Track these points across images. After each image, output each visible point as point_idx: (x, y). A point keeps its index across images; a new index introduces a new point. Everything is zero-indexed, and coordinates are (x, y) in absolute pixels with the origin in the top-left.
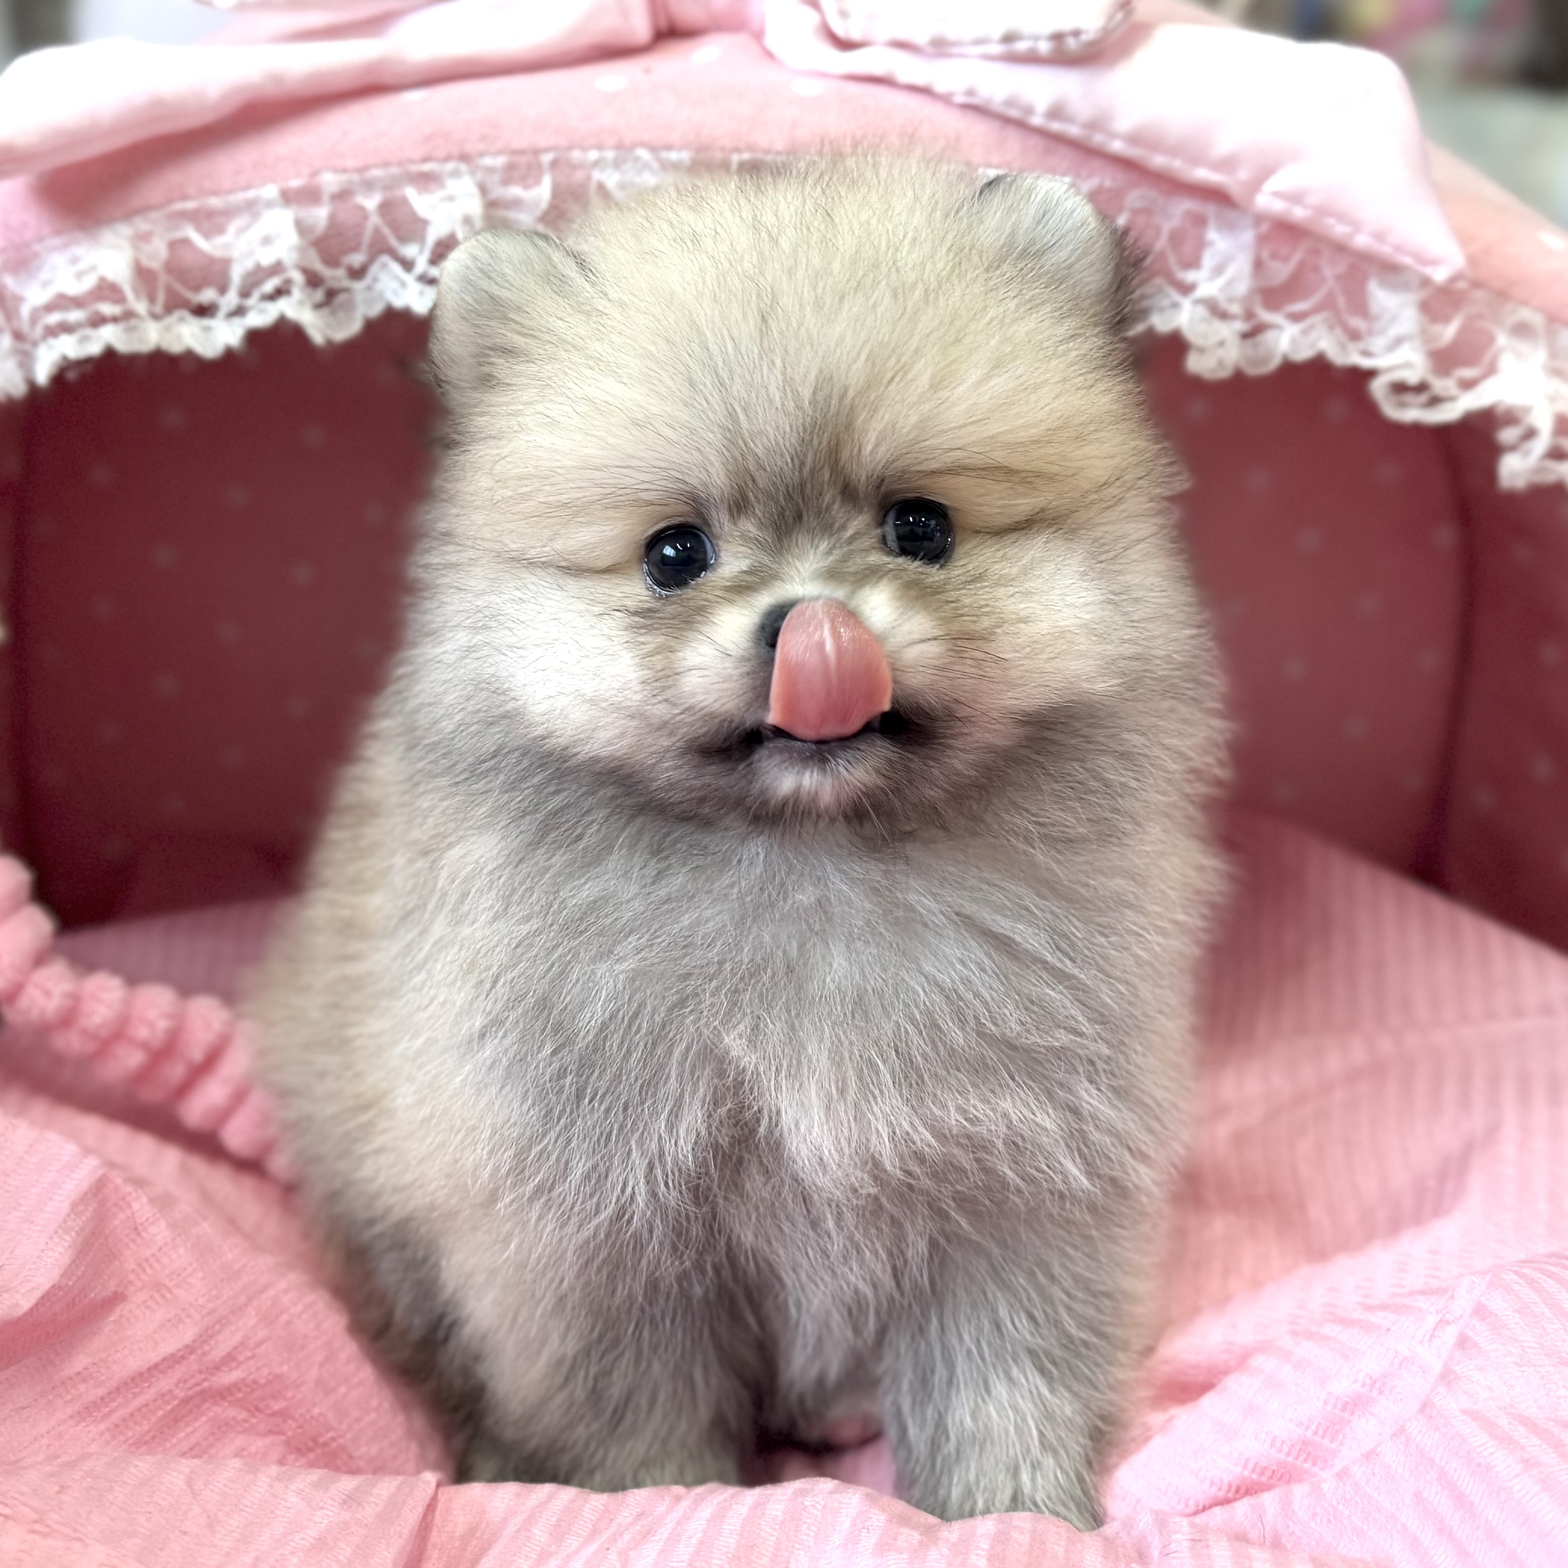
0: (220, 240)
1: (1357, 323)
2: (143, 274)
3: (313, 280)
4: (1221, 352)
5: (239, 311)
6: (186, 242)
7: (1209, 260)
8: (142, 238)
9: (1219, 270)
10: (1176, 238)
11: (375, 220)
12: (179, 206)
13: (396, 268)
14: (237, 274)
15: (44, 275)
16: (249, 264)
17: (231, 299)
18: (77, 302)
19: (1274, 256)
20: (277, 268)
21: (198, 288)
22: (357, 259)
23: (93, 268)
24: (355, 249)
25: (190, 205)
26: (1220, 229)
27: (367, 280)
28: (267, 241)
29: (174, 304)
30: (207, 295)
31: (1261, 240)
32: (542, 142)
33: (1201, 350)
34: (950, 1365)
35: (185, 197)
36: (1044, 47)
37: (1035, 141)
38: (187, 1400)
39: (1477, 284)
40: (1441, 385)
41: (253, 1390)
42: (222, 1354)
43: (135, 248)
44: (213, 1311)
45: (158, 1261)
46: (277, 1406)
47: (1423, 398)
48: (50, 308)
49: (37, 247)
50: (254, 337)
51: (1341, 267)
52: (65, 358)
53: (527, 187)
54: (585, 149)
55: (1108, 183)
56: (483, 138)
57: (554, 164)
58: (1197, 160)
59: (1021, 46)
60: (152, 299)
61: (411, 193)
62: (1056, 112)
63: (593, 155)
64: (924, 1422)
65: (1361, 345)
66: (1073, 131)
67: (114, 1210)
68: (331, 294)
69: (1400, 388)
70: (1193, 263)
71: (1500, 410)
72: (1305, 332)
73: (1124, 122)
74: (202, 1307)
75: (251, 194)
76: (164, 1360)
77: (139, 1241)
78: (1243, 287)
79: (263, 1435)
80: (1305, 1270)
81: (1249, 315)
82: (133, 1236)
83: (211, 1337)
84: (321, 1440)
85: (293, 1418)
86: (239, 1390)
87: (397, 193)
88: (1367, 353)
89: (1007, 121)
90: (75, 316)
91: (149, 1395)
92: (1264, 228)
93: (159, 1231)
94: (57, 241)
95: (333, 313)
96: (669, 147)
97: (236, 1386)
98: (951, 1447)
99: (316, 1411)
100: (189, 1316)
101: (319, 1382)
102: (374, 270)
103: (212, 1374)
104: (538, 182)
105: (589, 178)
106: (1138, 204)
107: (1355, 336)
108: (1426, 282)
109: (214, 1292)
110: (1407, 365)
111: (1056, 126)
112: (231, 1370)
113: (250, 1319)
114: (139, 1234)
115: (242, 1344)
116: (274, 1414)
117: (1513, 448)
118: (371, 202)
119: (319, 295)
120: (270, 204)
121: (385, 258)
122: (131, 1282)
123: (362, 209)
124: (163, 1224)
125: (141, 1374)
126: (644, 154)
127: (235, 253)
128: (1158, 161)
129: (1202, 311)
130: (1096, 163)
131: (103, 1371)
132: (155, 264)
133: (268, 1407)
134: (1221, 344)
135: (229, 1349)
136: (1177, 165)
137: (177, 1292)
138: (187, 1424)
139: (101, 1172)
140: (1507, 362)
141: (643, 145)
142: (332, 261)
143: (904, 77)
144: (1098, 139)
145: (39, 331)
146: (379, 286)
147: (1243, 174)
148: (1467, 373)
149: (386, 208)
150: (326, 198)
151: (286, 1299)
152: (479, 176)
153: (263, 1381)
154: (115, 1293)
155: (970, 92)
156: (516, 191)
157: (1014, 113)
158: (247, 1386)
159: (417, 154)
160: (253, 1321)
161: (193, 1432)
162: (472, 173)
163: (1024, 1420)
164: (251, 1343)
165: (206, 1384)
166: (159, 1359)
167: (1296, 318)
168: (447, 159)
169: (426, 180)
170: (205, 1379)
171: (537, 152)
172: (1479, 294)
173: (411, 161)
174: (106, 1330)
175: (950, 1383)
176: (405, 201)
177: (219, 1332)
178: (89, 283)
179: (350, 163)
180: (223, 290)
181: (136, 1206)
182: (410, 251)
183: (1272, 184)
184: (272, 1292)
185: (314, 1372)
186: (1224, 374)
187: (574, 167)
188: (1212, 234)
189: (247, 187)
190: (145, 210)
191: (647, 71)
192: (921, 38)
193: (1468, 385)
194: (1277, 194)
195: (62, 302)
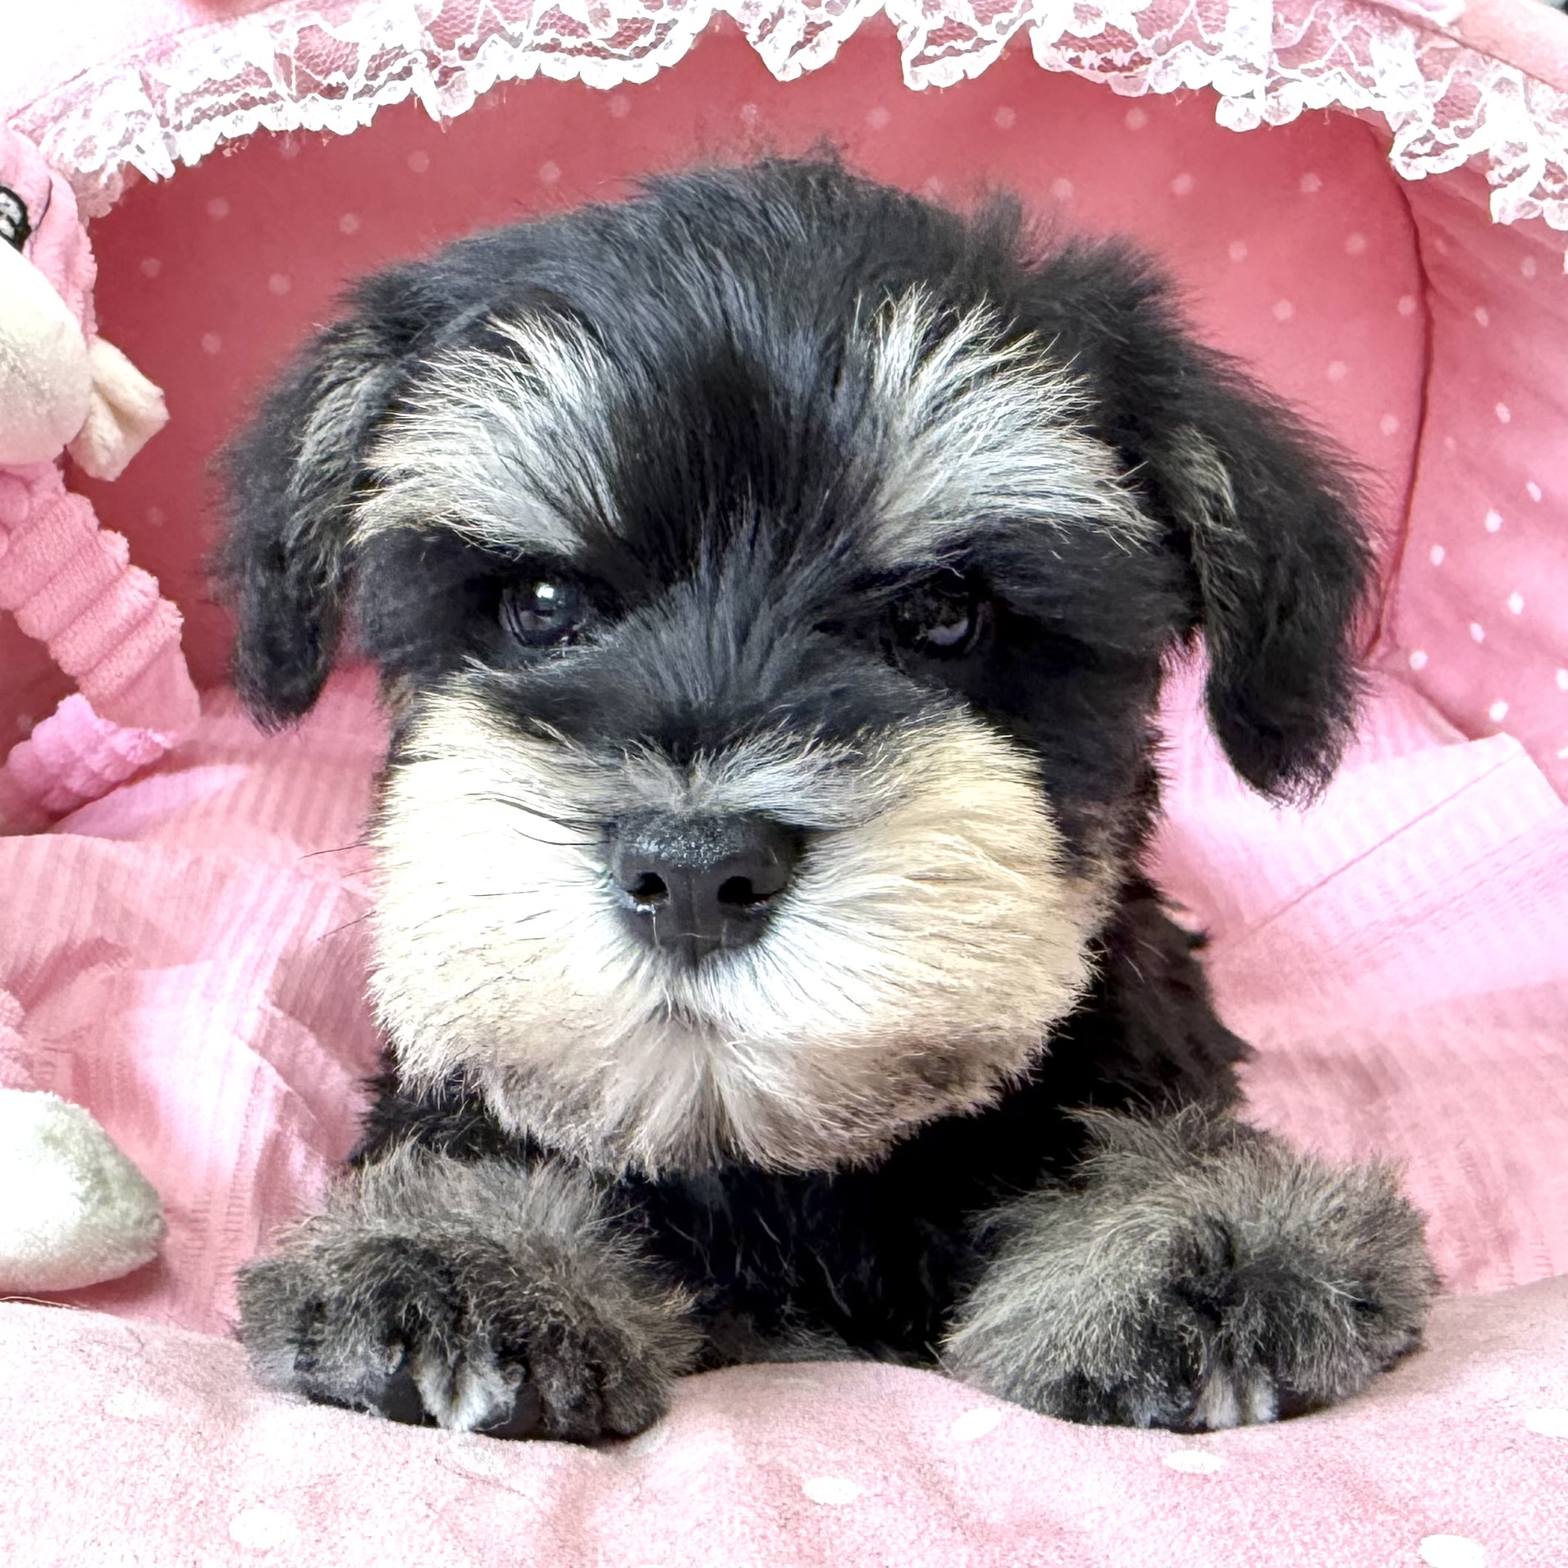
0: (346, 27)
1: (1367, 71)
2: (281, 61)
3: (433, 61)
4: (1249, 103)
5: (367, 91)
6: (315, 29)
7: (1232, 24)
8: (275, 26)
9: (1241, 32)
10: (1203, 5)
14: (363, 59)
16: (375, 48)
17: (358, 82)
18: (226, 86)
19: (1287, 20)
20: (400, 52)
21: (327, 73)
22: (468, 40)
23: (240, 55)
24: (467, 31)
27: (478, 59)
28: (389, 26)
29: (306, 87)
30: (335, 78)
31: (1278, 5)
33: (1229, 101)
40: (1442, 135)
43: (272, 37)
48: (199, 92)
49: (180, 38)
50: (385, 113)
51: (1347, 28)
60: (289, 81)
65: (1374, 91)
68: (446, 73)
70: (1219, 27)
72: (1321, 85)
78: (1265, 45)
81: (1271, 73)
90: (228, 99)
95: (450, 89)
102: (485, 48)
117: (1500, 186)
119: (437, 74)
121: (496, 37)
127: (362, 38)
129: (1231, 66)
132: (289, 51)
134: (1250, 95)
140: (1494, 114)
142: (446, 43)
146: (489, 63)
148: (1463, 123)
167: (1313, 73)
178: (236, 68)
180: (351, 73)
182: (518, 28)
186: (1251, 125)
188: (1233, 1)
190: (277, 1)
193: (1463, 133)
195: (213, 87)
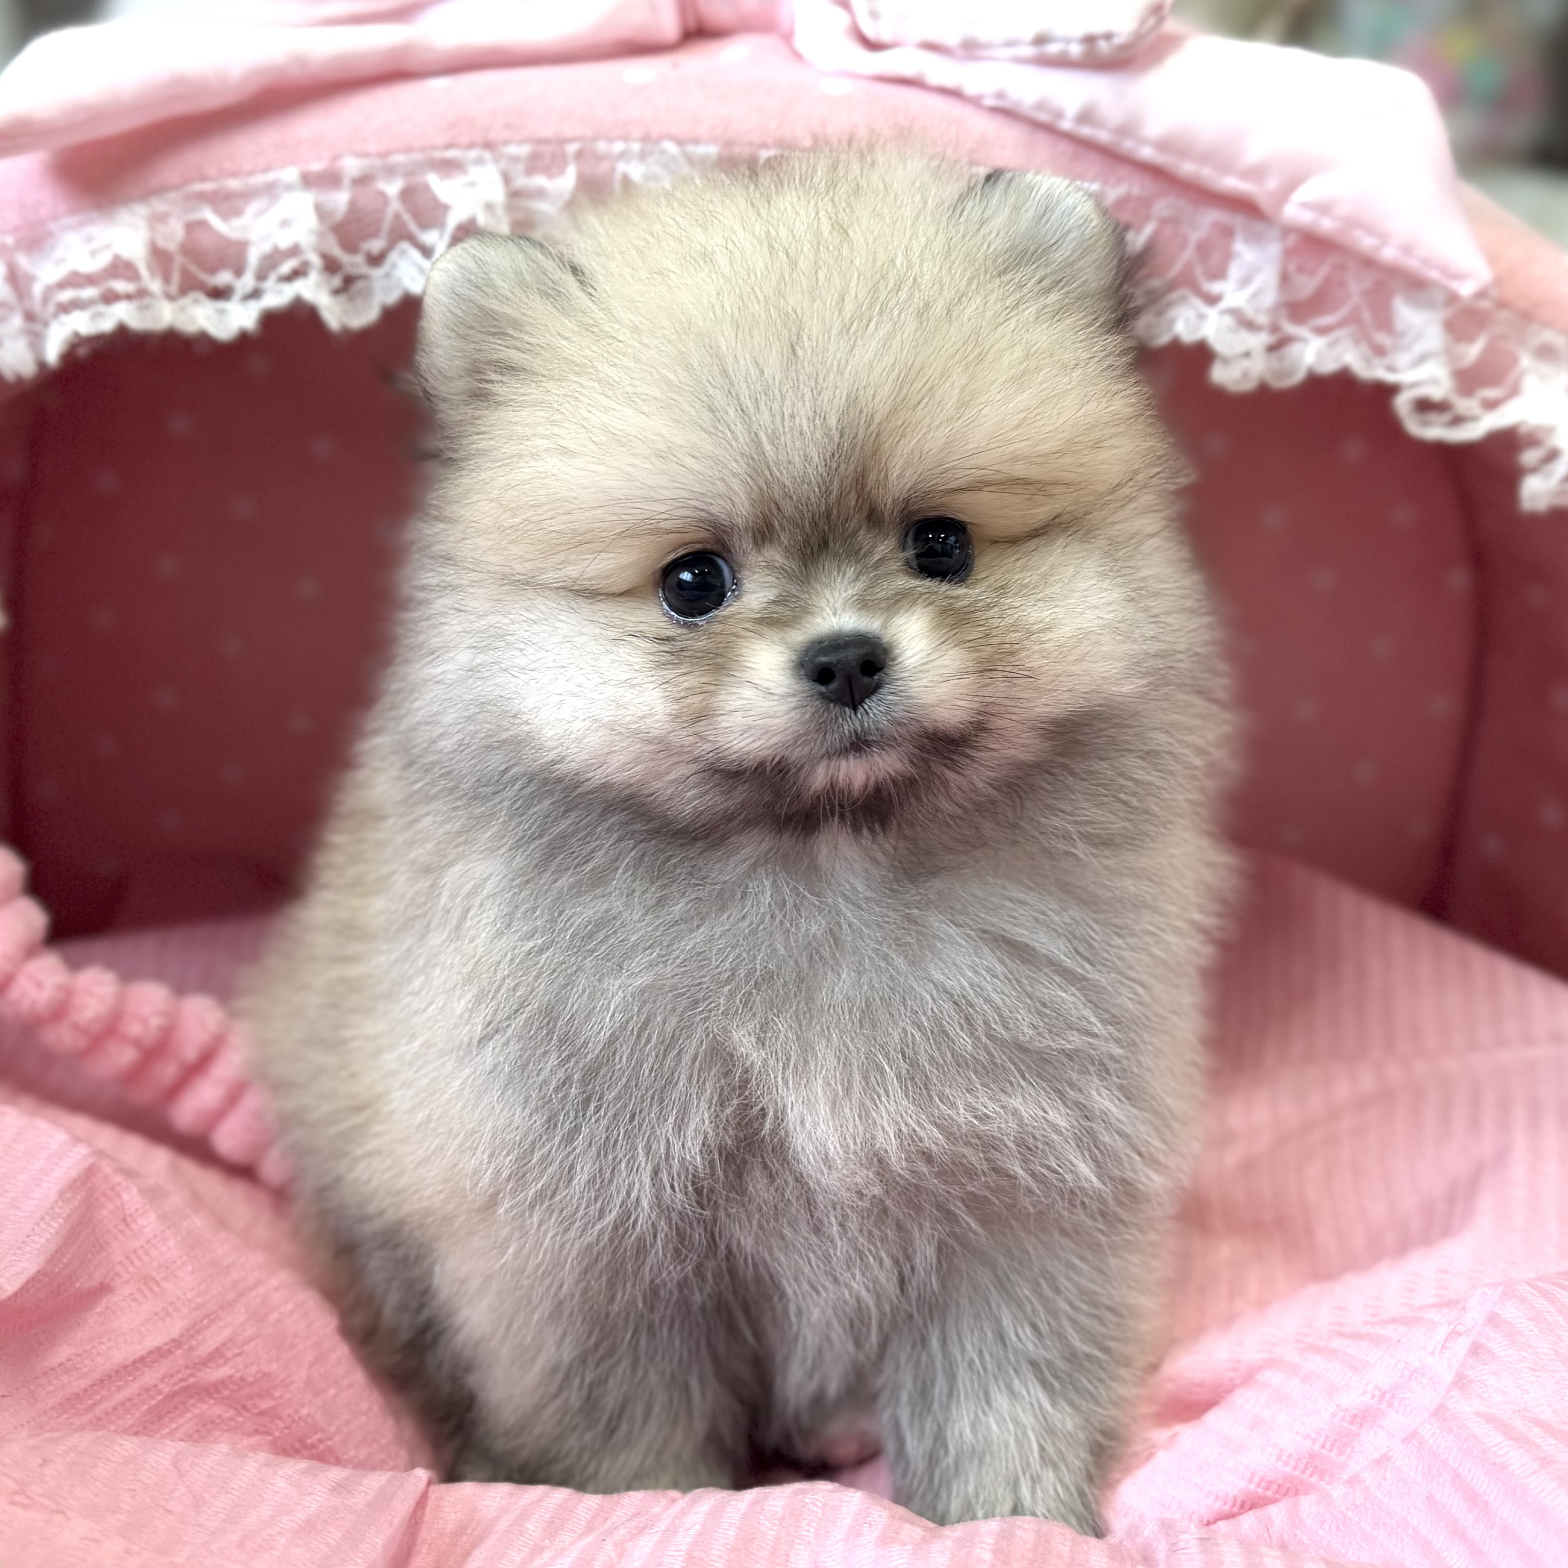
0: (237, 223)
1: (1382, 338)
2: (159, 256)
3: (331, 266)
4: (1246, 363)
5: (255, 294)
6: (203, 224)
7: (1235, 271)
8: (158, 219)
9: (1245, 281)
10: (1203, 249)
11: (395, 206)
12: (198, 187)
13: (415, 254)
14: (253, 257)
15: (58, 253)
16: (266, 247)
17: (247, 282)
18: (90, 280)
19: (1301, 270)
20: (294, 251)
21: (213, 271)
22: (375, 245)
23: (108, 246)
24: (375, 234)
25: (208, 186)
26: (1247, 241)
27: (386, 268)
28: (285, 223)
29: (189, 285)
30: (223, 278)
31: (1289, 253)
32: (568, 132)
33: (1226, 361)
34: (952, 1378)
35: (204, 178)
36: (1076, 50)
37: (1064, 147)
38: (173, 1395)
39: (1502, 304)
40: (1463, 405)
41: (240, 1388)
42: (210, 1350)
43: (152, 228)
44: (199, 1306)
45: (147, 1253)
46: (264, 1405)
47: (1446, 417)
48: (62, 285)
49: (52, 226)
50: (270, 319)
51: (1367, 282)
52: (76, 334)
53: (551, 176)
54: (611, 140)
55: (1136, 191)
56: (508, 126)
57: (579, 155)
58: (1225, 168)
59: (1053, 49)
60: (167, 279)
61: (433, 180)
62: (1086, 117)
63: (619, 147)
64: (922, 1434)
65: (1386, 361)
66: (1103, 136)
67: (102, 1200)
68: (349, 281)
69: (1424, 406)
70: (1220, 274)
71: (1523, 430)
72: (1331, 345)
73: (1154, 128)
74: (190, 1301)
75: (270, 176)
76: (150, 1352)
77: (128, 1232)
78: (1270, 298)
79: (249, 1435)
80: (1313, 1289)
81: (1275, 328)
82: (122, 1227)
83: (198, 1332)
84: (309, 1441)
85: (281, 1418)
86: (226, 1388)
87: (419, 179)
88: (1391, 369)
89: (1038, 125)
90: (89, 293)
91: (132, 1389)
92: (1292, 240)
93: (149, 1223)
94: (72, 220)
95: (351, 299)
96: (696, 141)
97: (221, 1384)
98: (950, 1460)
99: (305, 1411)
100: (177, 1310)
101: (309, 1382)
102: (393, 256)
103: (198, 1370)
104: (562, 171)
105: (613, 169)
106: (1166, 213)
107: (1380, 351)
108: (1452, 298)
109: (203, 1287)
110: (1434, 381)
111: (1086, 131)
112: (218, 1366)
113: (239, 1315)
114: (127, 1226)
115: (231, 1340)
116: (261, 1414)
117: (1534, 470)
118: (392, 188)
119: (337, 281)
120: (289, 187)
121: (405, 245)
122: (117, 1274)
123: (383, 195)
124: (153, 1217)
125: (126, 1367)
126: (671, 147)
127: (253, 236)
128: (1187, 168)
129: (1228, 320)
130: (1124, 171)
131: (87, 1362)
132: (171, 246)
133: (255, 1405)
134: (1247, 355)
135: (217, 1345)
136: (1206, 174)
137: (165, 1284)
138: (172, 1420)
139: (91, 1160)
140: (1530, 383)
141: (671, 138)
142: (350, 247)
143: (934, 79)
144: (1127, 145)
145: (51, 308)
146: (398, 273)
147: (1272, 184)
148: (1490, 393)
149: (407, 194)
150: (346, 182)
151: (276, 1297)
152: (503, 164)
153: (251, 1379)
154: (102, 1284)
155: (1000, 95)
156: (539, 181)
157: (1043, 117)
158: (234, 1383)
159: (440, 140)
160: (242, 1318)
161: (177, 1429)
162: (497, 160)
163: (1025, 1434)
164: (240, 1339)
165: (192, 1380)
166: (144, 1353)
167: (1322, 331)
168: (471, 146)
169: (448, 167)
170: (192, 1375)
171: (562, 142)
172: (1504, 315)
173: (434, 147)
174: (91, 1322)
175: (950, 1394)
176: (427, 188)
177: (207, 1327)
178: (102, 261)
179: (372, 147)
180: (239, 272)
181: (125, 1196)
182: (429, 237)
183: (1301, 195)
184: (261, 1290)
185: (303, 1373)
186: (1248, 386)
187: (599, 158)
188: (1239, 246)
189: (266, 170)
190: (161, 190)
191: (675, 66)
192: (952, 39)
193: (1491, 405)
194: (1305, 205)
195: (75, 280)
